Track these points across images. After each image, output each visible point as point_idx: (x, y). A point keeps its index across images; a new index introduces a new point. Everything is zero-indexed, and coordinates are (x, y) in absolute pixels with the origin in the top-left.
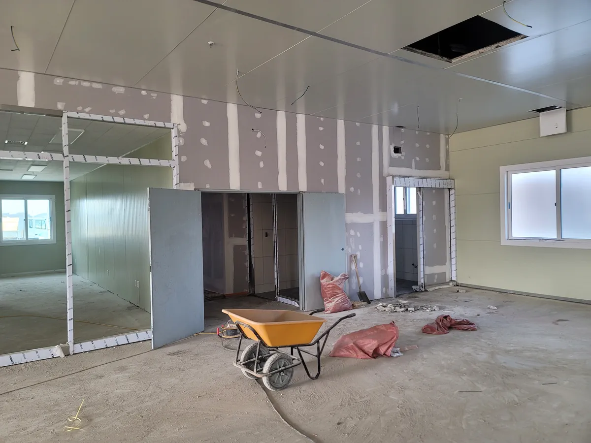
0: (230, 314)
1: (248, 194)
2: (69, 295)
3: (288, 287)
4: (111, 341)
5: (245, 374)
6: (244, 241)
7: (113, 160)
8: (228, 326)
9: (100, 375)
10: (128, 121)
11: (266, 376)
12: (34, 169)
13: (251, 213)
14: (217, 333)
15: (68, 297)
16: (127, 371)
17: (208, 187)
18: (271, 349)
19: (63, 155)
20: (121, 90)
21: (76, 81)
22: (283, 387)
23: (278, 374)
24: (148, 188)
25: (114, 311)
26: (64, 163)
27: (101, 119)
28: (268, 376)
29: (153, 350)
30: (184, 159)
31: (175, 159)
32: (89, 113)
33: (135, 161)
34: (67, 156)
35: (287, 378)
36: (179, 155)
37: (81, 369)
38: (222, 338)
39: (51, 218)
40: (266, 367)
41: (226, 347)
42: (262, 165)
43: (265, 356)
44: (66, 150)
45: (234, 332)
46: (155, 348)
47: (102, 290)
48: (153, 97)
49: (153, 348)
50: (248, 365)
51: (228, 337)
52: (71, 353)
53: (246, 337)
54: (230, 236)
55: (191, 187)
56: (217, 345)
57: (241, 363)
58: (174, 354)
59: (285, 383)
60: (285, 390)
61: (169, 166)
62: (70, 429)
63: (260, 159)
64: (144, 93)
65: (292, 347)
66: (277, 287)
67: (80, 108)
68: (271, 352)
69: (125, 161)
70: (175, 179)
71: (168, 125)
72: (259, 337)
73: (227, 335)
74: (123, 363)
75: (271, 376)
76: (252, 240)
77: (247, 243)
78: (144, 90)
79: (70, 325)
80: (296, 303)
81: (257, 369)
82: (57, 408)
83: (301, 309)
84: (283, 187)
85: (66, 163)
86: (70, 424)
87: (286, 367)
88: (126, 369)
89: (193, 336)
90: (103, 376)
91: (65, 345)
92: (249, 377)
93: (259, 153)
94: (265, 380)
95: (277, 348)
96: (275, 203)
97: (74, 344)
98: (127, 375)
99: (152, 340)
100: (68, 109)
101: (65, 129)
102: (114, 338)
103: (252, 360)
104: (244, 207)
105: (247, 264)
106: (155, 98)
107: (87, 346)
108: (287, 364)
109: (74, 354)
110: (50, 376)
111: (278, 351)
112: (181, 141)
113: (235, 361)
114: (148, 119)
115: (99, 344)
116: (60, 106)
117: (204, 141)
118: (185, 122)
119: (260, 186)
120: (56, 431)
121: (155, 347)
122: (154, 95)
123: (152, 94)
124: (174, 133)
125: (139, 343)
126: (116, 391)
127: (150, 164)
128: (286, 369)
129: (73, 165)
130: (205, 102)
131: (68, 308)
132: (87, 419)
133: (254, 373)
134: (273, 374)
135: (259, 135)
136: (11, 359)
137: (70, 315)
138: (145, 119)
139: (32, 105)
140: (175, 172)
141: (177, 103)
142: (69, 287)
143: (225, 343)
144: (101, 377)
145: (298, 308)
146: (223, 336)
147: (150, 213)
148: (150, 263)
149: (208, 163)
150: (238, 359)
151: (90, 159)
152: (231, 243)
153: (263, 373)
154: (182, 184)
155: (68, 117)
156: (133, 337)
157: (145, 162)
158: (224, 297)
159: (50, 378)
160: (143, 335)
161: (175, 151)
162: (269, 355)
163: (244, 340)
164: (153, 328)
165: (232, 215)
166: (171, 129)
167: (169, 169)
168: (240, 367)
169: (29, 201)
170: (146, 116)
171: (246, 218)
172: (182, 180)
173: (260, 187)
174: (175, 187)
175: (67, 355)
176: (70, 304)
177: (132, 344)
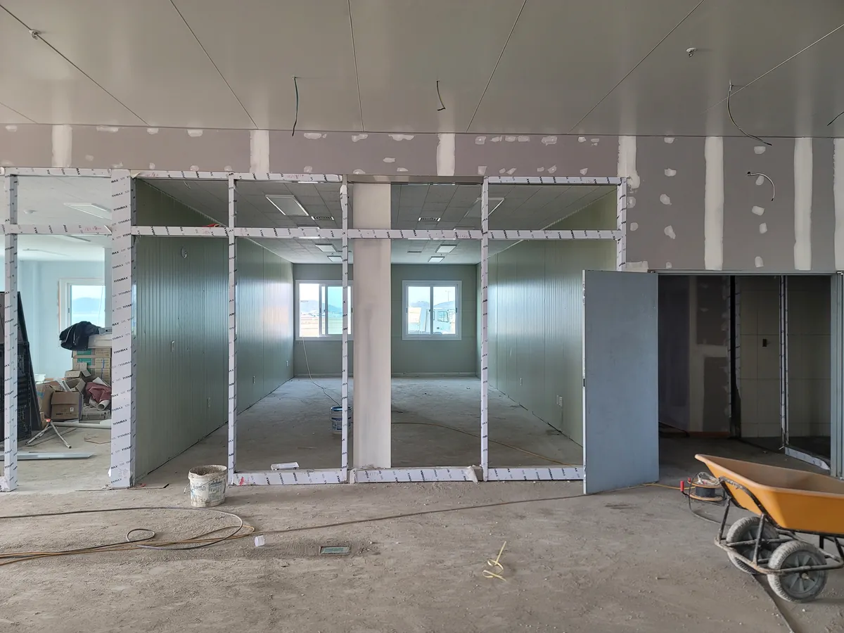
0: (710, 464)
1: (733, 278)
2: (484, 405)
3: (805, 432)
4: (531, 473)
5: (735, 562)
6: (724, 351)
7: (539, 235)
8: (699, 481)
9: (520, 514)
10: (560, 180)
11: (775, 573)
12: (443, 250)
13: (737, 308)
14: (681, 489)
15: (482, 409)
16: (555, 516)
17: (669, 267)
18: (781, 531)
19: (482, 231)
20: (553, 140)
21: (500, 136)
22: (807, 598)
23: (798, 575)
24: (584, 271)
25: (530, 434)
26: (483, 241)
27: (526, 182)
28: (779, 574)
29: (585, 495)
30: (634, 227)
31: (621, 228)
32: (513, 175)
33: (566, 235)
34: (487, 232)
35: (814, 585)
36: (627, 223)
37: (498, 502)
38: (689, 497)
39: (456, 309)
40: (776, 559)
41: (697, 512)
42: (763, 228)
43: (771, 540)
44: (485, 225)
45: (710, 492)
46: (589, 494)
47: (514, 404)
48: (593, 143)
49: (585, 492)
50: (742, 549)
51: (699, 498)
52: (485, 479)
53: (737, 504)
54: (699, 342)
55: (643, 267)
56: (682, 507)
57: (727, 543)
58: (615, 507)
59: (810, 593)
60: (810, 606)
61: (612, 238)
62: (491, 575)
63: (759, 219)
64: (581, 139)
65: (823, 536)
66: (784, 431)
67: (502, 171)
68: (782, 537)
69: (553, 235)
70: (620, 257)
71: (613, 180)
72: (763, 509)
73: (697, 494)
74: (547, 504)
75: (784, 576)
76: (737, 351)
77: (728, 355)
78: (582, 135)
79: (484, 443)
80: (823, 463)
81: (758, 559)
82: (473, 545)
83: (833, 474)
84: (803, 262)
85: (484, 242)
86: (490, 569)
87: (814, 567)
88: (552, 514)
89: (640, 486)
90: (524, 517)
91: (479, 468)
92: (742, 569)
93: (758, 211)
94: (772, 579)
95: (793, 531)
96: (784, 290)
97: (488, 468)
98: (554, 522)
99: (585, 481)
100: (489, 174)
101: (485, 198)
102: (534, 469)
103: (748, 542)
104: (724, 297)
105: (728, 389)
106: (596, 144)
107: (503, 473)
108: (815, 562)
109: (488, 481)
110: (464, 503)
111: (795, 537)
112: (631, 202)
113: (718, 539)
114: (586, 176)
115: (517, 473)
116: (481, 171)
117: (665, 199)
118: (639, 174)
119: (759, 263)
120: (474, 573)
121: (589, 492)
122: (595, 141)
123: (593, 140)
124: (621, 191)
125: (565, 482)
126: (541, 540)
127: (586, 238)
128: (812, 570)
129: (493, 243)
130: (669, 140)
131: (482, 422)
132: (510, 568)
133: (753, 565)
134: (787, 573)
135: (760, 181)
136: (422, 474)
137: (484, 431)
138: (581, 176)
139: (451, 173)
140: (621, 247)
141: (628, 147)
142: (484, 396)
143: (695, 506)
144: (522, 517)
145: (828, 473)
146: (691, 496)
147: (585, 305)
148: (584, 374)
149: (670, 232)
150: (723, 536)
151: (512, 234)
152: (699, 354)
153: (769, 568)
154: (630, 263)
155: (489, 184)
156: (557, 472)
157: (579, 234)
158: (686, 435)
159: (465, 506)
160: (570, 473)
161: (621, 216)
162: (778, 540)
163: (733, 509)
164: (586, 465)
165: (704, 310)
166: (616, 185)
167: (612, 243)
168: (726, 549)
169: (435, 289)
170: (583, 171)
171: (728, 315)
172: (630, 258)
173: (759, 265)
174: (619, 269)
175: (481, 480)
176: (484, 418)
177: (556, 482)
